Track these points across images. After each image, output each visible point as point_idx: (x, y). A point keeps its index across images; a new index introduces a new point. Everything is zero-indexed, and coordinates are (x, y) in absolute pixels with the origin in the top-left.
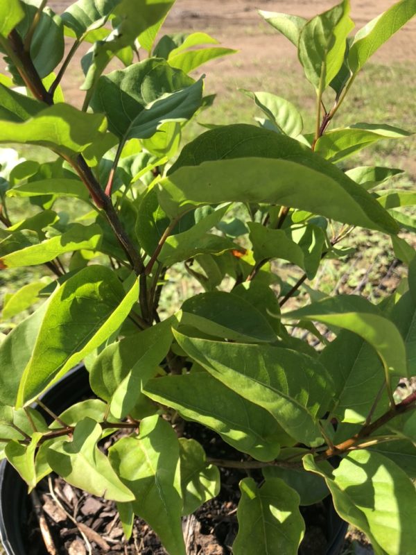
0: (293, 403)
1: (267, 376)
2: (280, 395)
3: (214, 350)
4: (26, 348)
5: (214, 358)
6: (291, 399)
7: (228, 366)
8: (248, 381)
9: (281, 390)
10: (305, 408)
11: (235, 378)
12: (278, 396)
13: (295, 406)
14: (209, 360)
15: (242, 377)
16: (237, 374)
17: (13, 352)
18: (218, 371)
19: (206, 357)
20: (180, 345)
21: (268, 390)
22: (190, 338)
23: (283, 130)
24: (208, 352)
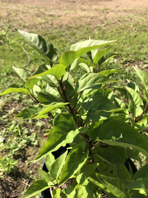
0: (125, 193)
1: (119, 186)
2: (122, 191)
3: (106, 178)
4: (58, 166)
5: (106, 180)
6: (125, 192)
7: (109, 183)
8: (114, 187)
9: (122, 190)
10: (128, 194)
11: (111, 186)
12: (121, 191)
13: (126, 194)
14: (104, 181)
15: (112, 186)
16: (111, 185)
17: (55, 166)
18: (106, 184)
19: (104, 180)
20: (97, 176)
21: (119, 189)
22: (100, 174)
23: (135, 103)
24: (104, 179)
